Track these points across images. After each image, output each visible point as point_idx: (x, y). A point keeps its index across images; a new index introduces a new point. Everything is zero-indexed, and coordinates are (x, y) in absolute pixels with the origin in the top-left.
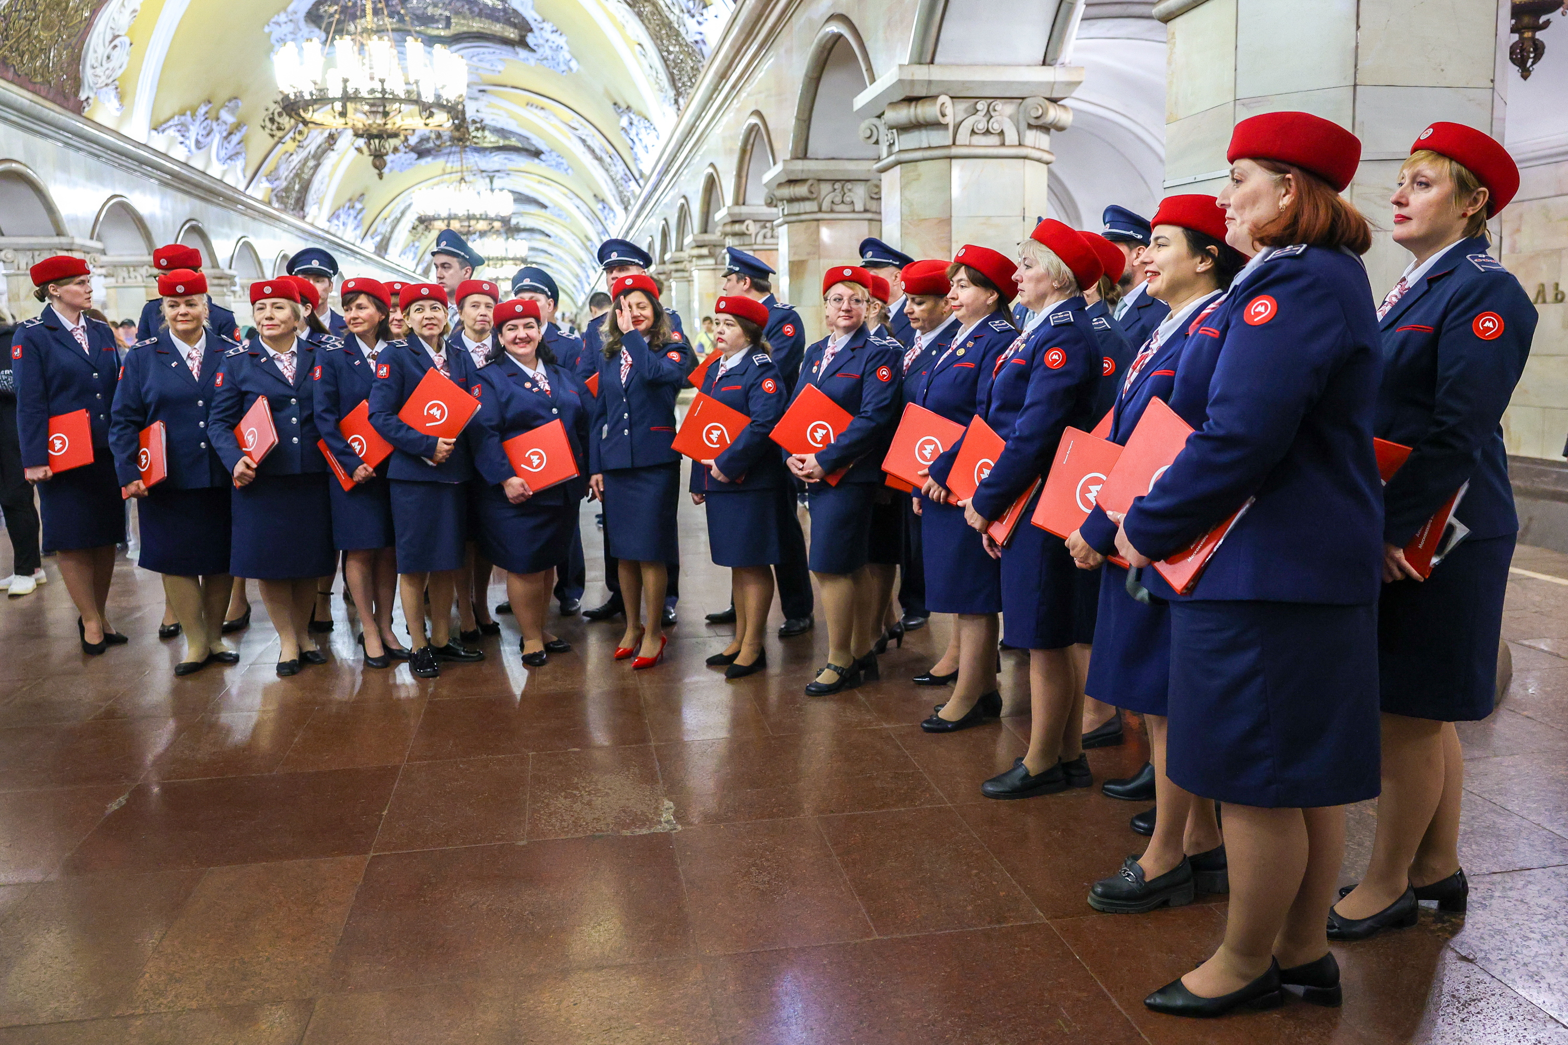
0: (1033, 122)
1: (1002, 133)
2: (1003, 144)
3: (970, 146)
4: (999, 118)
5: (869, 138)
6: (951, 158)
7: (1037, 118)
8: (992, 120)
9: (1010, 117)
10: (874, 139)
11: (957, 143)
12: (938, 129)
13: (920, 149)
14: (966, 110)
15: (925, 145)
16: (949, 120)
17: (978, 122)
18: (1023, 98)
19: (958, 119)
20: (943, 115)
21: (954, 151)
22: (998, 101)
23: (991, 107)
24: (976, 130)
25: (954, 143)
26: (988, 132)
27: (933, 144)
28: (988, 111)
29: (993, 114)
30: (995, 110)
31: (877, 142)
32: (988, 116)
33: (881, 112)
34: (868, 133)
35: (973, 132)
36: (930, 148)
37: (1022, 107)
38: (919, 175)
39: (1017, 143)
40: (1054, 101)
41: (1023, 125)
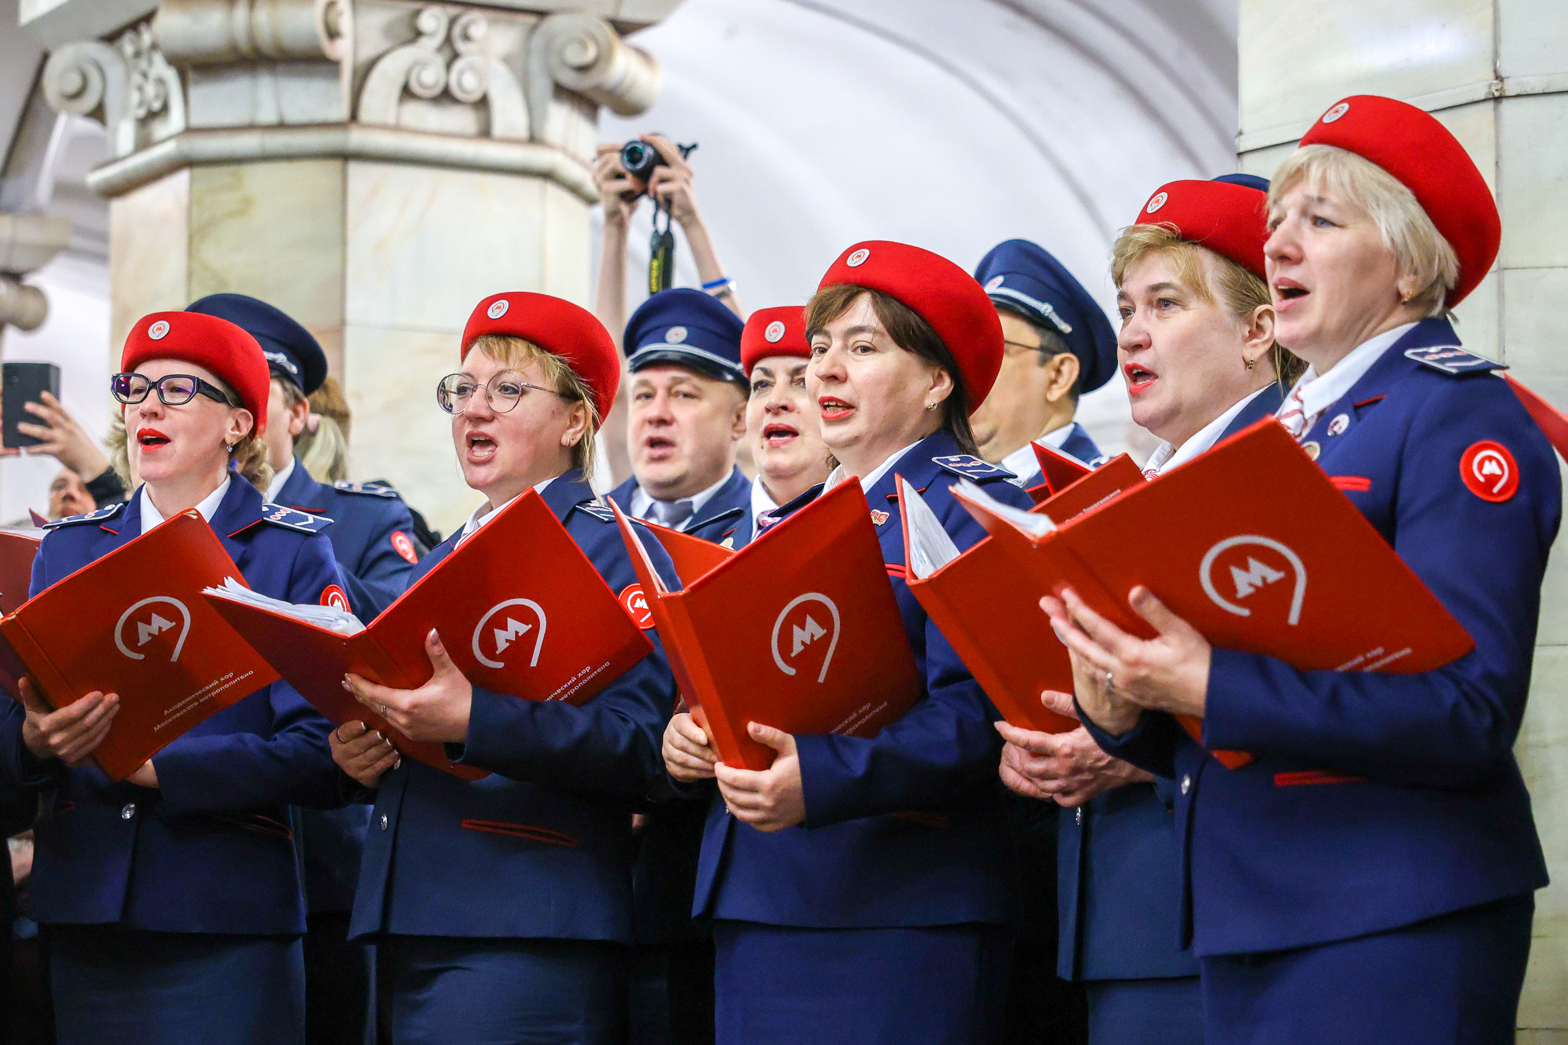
0: (569, 79)
1: (483, 104)
2: (485, 133)
3: (397, 128)
4: (477, 60)
5: (78, 95)
6: (346, 156)
7: (583, 69)
8: (458, 65)
9: (507, 60)
10: (89, 102)
11: (365, 115)
12: (309, 75)
13: (251, 127)
14: (388, 31)
15: (268, 116)
16: (342, 50)
17: (417, 64)
18: (542, 14)
19: (367, 52)
20: (333, 34)
21: (356, 139)
22: (475, 15)
23: (457, 30)
24: (415, 87)
25: (354, 116)
26: (446, 97)
27: (293, 115)
28: (448, 40)
29: (461, 46)
30: (466, 37)
31: (98, 113)
32: (447, 53)
33: (142, 9)
34: (74, 83)
35: (407, 93)
36: (281, 126)
37: (538, 40)
38: (247, 203)
39: (523, 133)
40: (623, 29)
41: (542, 87)
